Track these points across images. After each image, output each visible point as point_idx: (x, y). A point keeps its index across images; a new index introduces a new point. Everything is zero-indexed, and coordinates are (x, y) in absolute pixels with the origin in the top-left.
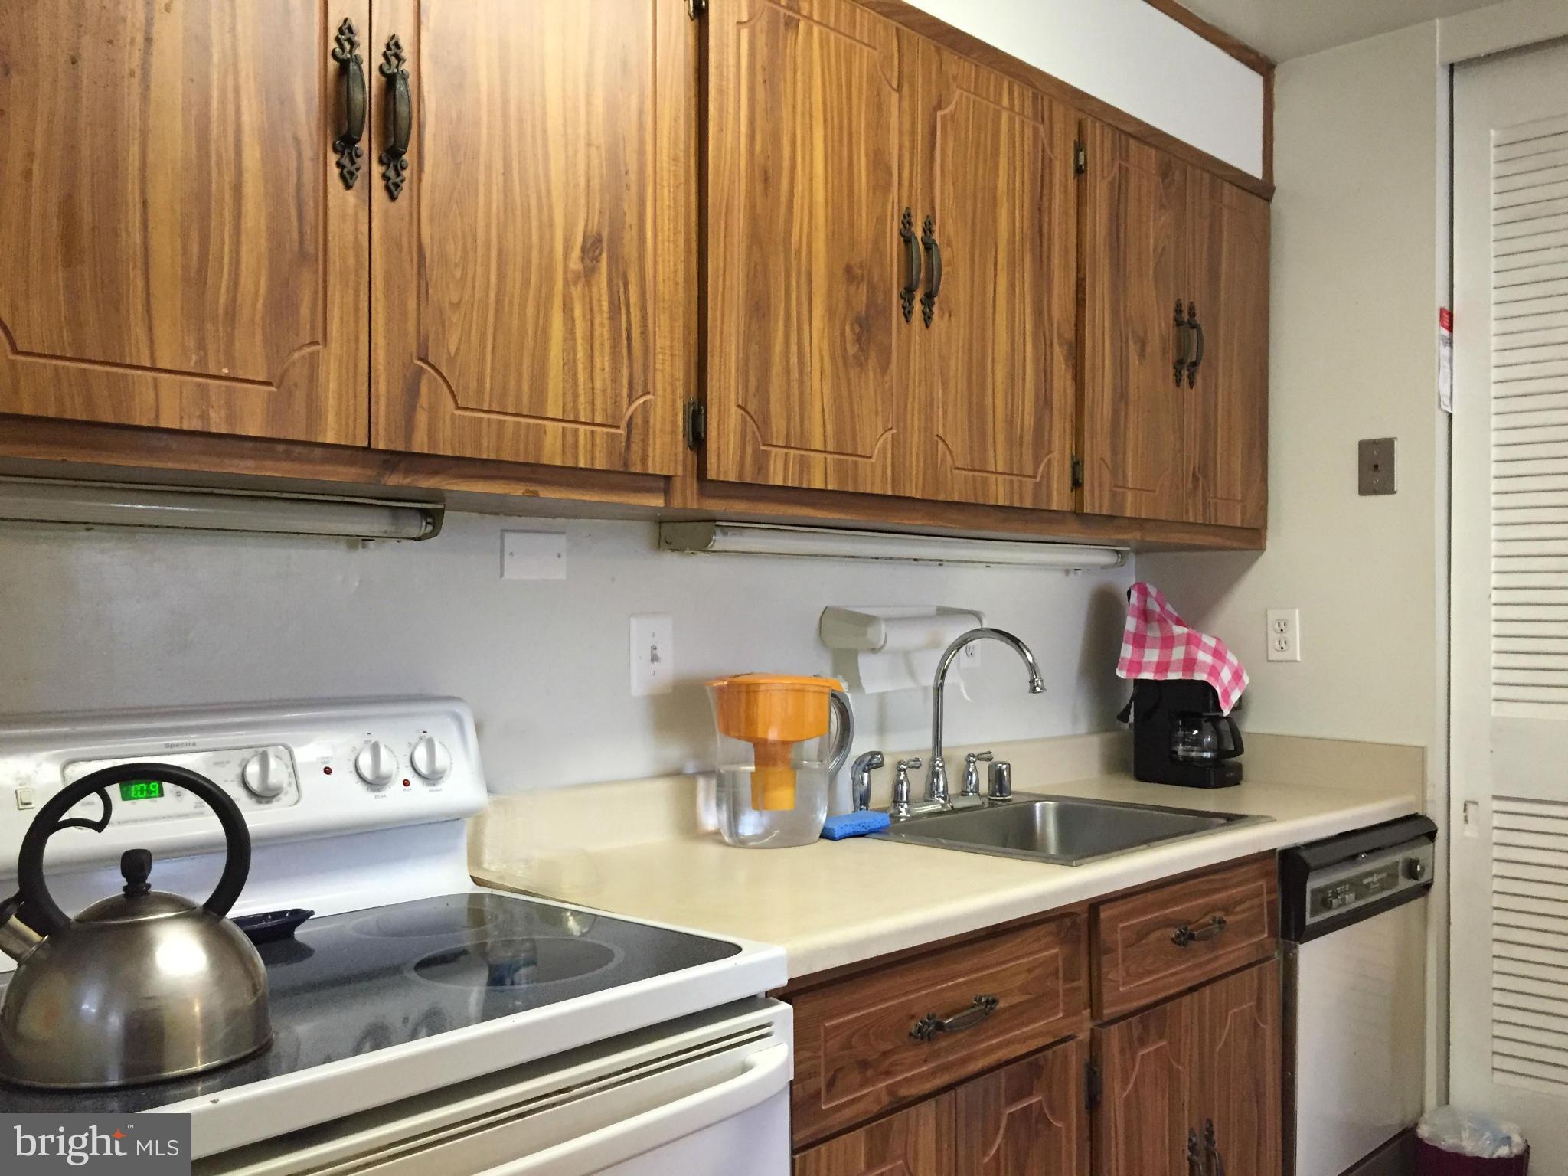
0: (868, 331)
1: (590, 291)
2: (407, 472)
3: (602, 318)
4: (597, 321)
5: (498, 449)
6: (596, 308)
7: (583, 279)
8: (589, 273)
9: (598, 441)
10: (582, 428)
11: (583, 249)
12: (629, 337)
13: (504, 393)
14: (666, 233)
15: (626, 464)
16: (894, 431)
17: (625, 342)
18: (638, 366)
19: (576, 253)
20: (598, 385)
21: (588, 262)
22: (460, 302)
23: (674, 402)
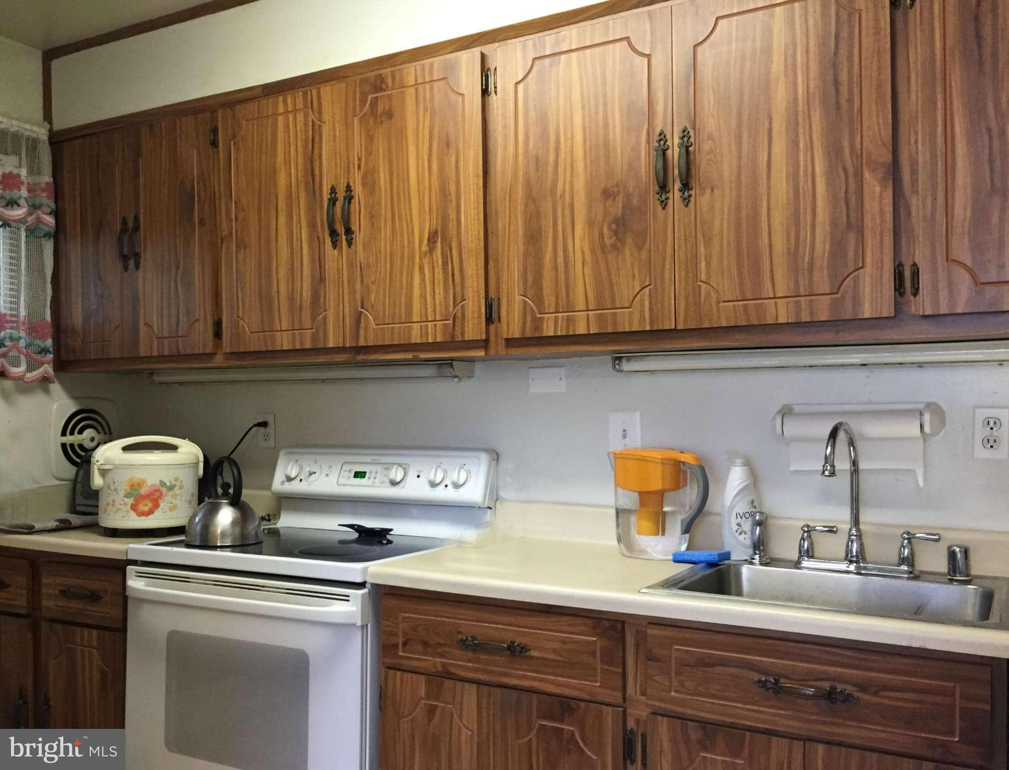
0: (624, 226)
1: (432, 258)
2: (365, 354)
3: (439, 270)
4: (436, 272)
5: (392, 339)
6: (435, 265)
7: (429, 255)
8: (431, 250)
9: (438, 329)
10: (430, 324)
11: (428, 240)
12: (453, 275)
13: (394, 316)
14: (473, 216)
15: (453, 337)
16: (652, 286)
17: (451, 278)
18: (458, 289)
19: (425, 242)
20: (437, 302)
21: (431, 245)
22: (375, 281)
23: (479, 301)
